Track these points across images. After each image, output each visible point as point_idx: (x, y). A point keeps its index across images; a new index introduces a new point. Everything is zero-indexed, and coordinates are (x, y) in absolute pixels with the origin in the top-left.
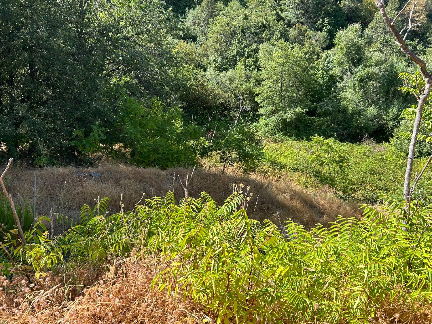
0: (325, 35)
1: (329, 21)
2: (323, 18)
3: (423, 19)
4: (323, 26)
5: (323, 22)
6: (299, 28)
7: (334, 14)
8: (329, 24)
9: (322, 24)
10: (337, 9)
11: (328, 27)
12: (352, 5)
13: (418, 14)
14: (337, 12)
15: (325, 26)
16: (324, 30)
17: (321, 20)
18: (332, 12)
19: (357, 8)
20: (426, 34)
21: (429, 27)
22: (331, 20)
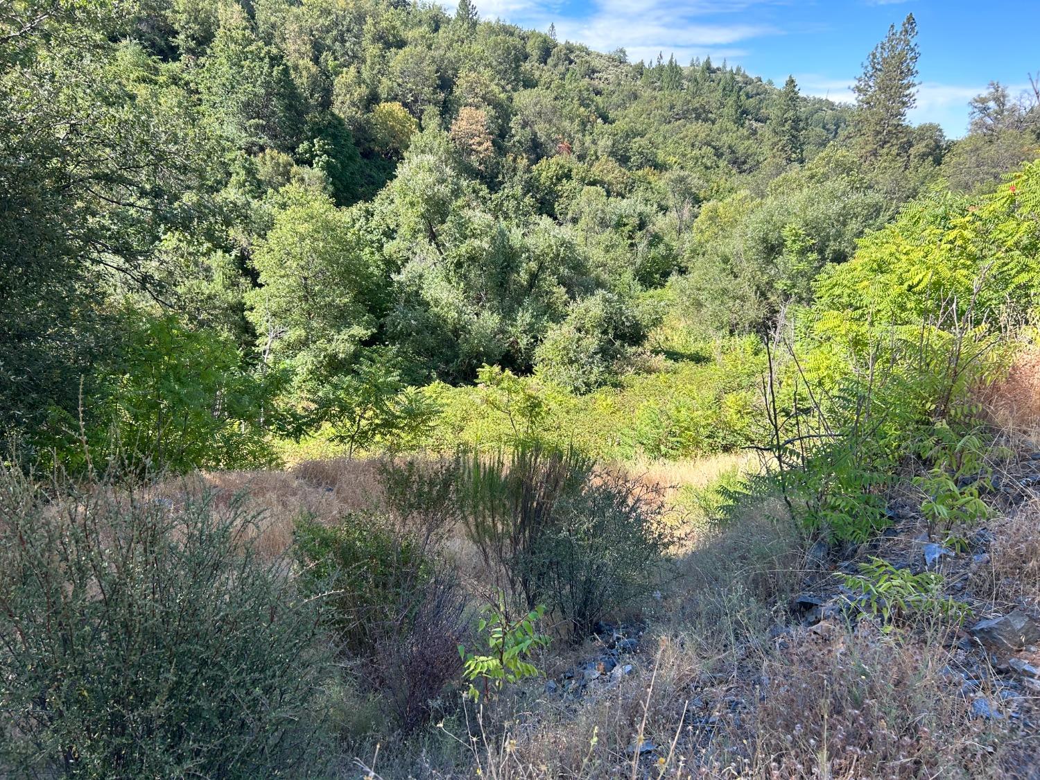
0: (321, 174)
1: (324, 144)
2: (310, 139)
3: (487, 149)
4: (313, 157)
5: (310, 148)
6: (272, 158)
7: (331, 131)
8: (326, 152)
9: (310, 150)
10: (336, 122)
11: (325, 158)
12: (358, 115)
13: (477, 139)
14: (336, 127)
15: (317, 155)
16: (317, 163)
17: (306, 143)
18: (326, 127)
19: (368, 121)
20: (497, 177)
21: (498, 163)
22: (328, 144)
